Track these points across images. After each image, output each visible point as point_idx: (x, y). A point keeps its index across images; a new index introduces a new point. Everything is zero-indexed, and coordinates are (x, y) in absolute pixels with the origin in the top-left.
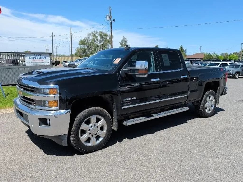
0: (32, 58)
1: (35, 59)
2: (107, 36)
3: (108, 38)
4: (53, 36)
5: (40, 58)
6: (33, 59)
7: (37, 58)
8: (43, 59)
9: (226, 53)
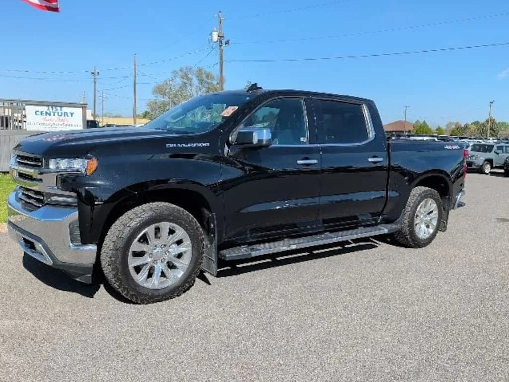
0: (41, 115)
1: (48, 115)
2: (212, 78)
3: (215, 82)
4: (97, 72)
5: (60, 114)
6: (45, 116)
7: (54, 115)
8: (67, 118)
9: (457, 124)
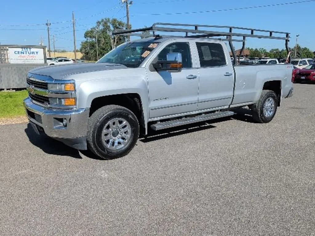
0: (18, 54)
1: (22, 54)
5: (30, 53)
6: (20, 54)
7: (26, 54)
8: (34, 55)
9: (277, 50)
